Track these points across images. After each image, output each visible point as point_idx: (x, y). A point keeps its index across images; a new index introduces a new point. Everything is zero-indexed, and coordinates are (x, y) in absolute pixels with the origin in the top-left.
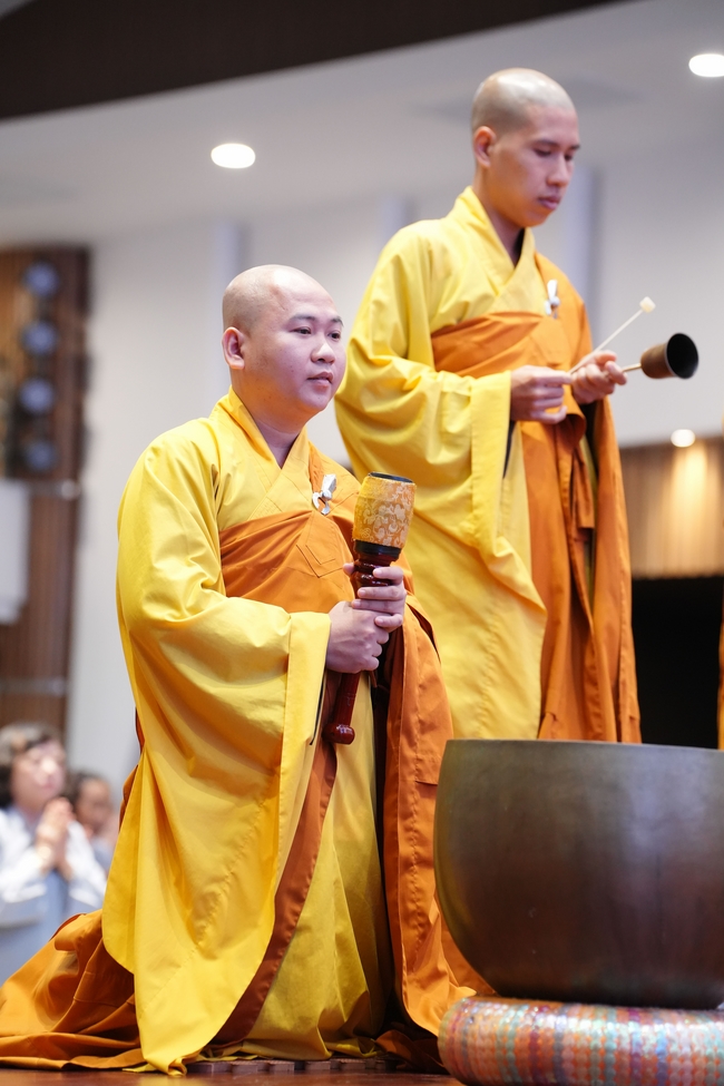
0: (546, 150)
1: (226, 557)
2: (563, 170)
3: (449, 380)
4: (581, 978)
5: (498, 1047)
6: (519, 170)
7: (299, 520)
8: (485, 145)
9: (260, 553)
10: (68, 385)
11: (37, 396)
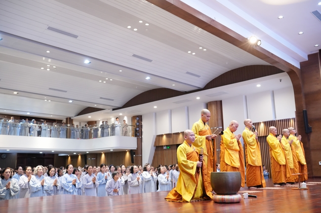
0: (208, 116)
1: (187, 156)
2: (209, 118)
3: (200, 136)
4: (226, 193)
5: (219, 199)
6: (206, 118)
7: (193, 152)
8: (203, 115)
9: (190, 155)
10: (140, 128)
11: (138, 129)
